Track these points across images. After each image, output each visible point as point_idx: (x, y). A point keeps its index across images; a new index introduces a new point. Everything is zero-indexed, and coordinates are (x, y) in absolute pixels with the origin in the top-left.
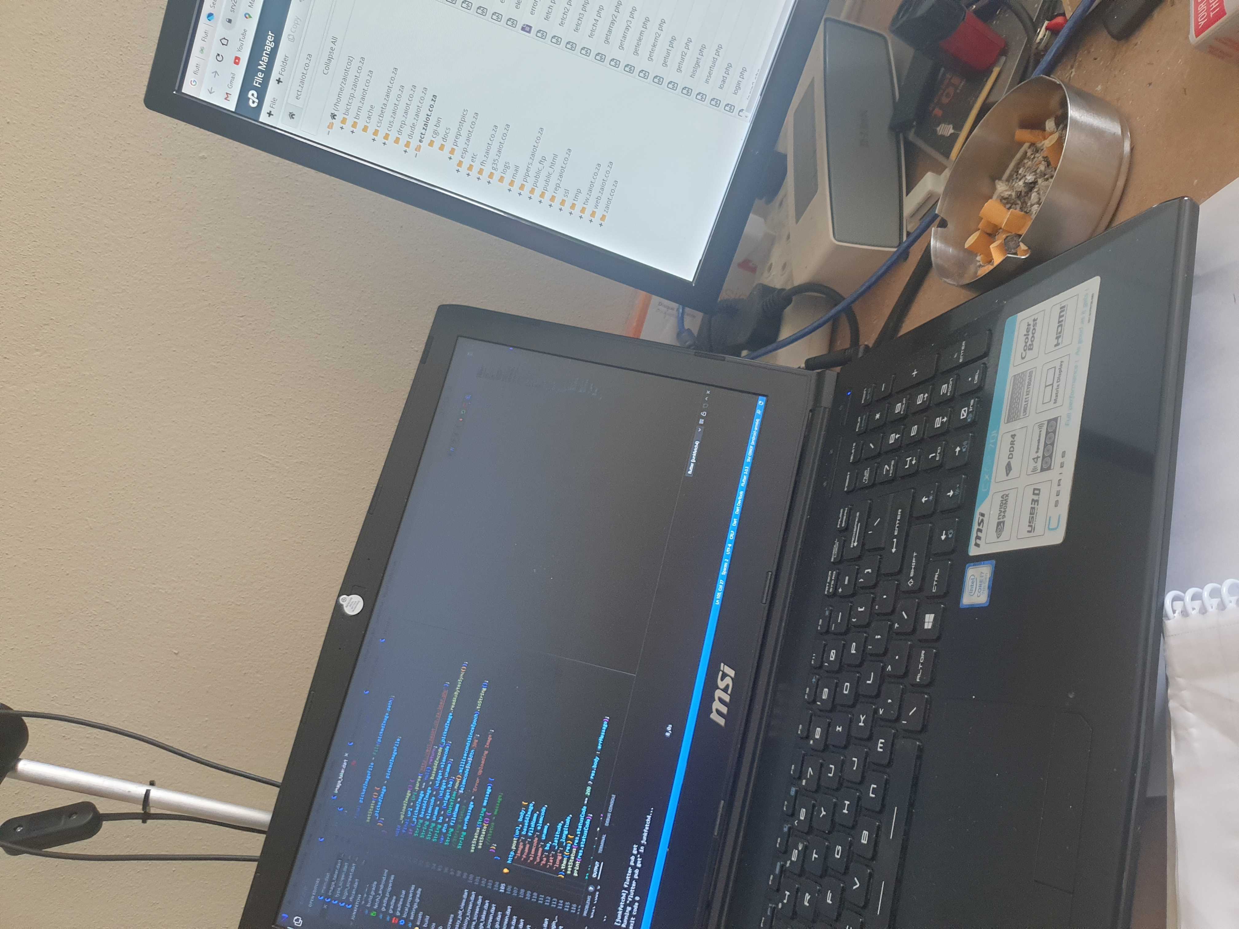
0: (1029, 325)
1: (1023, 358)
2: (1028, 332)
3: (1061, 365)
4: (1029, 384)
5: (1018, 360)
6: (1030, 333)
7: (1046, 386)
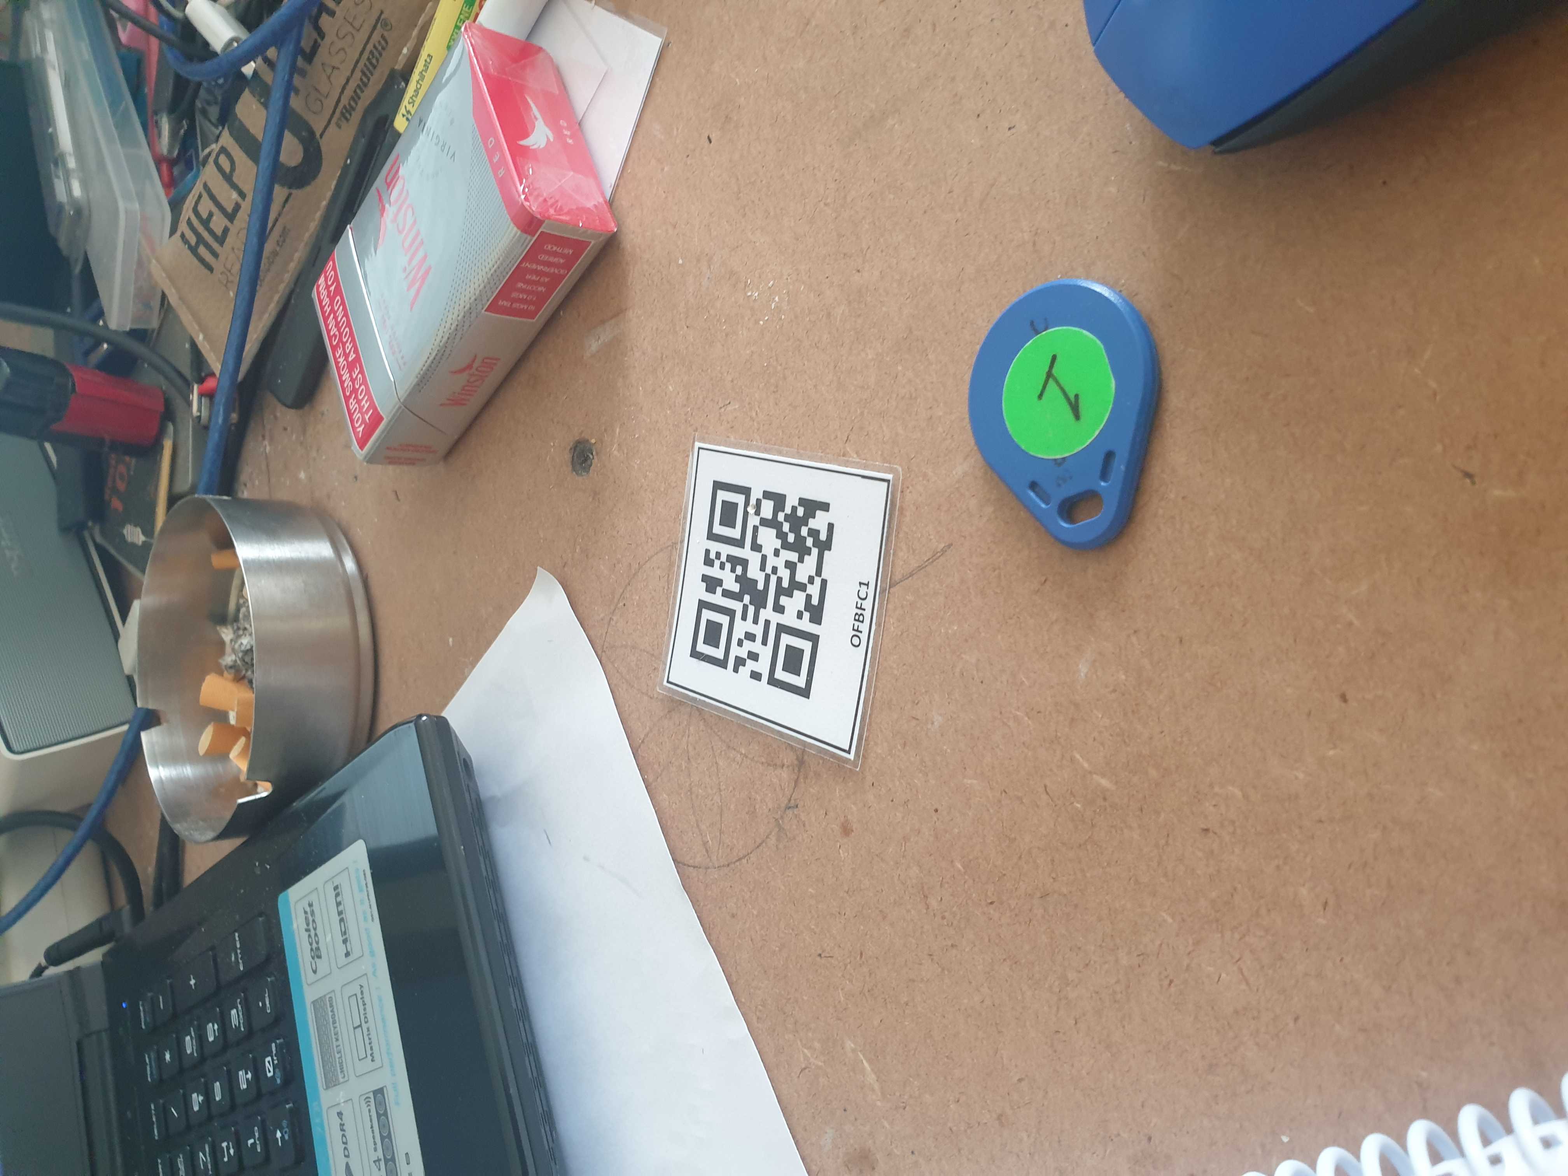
0: (306, 912)
1: (315, 972)
2: (308, 925)
3: (362, 993)
4: (334, 1022)
5: (311, 977)
6: (311, 927)
7: (355, 1028)
